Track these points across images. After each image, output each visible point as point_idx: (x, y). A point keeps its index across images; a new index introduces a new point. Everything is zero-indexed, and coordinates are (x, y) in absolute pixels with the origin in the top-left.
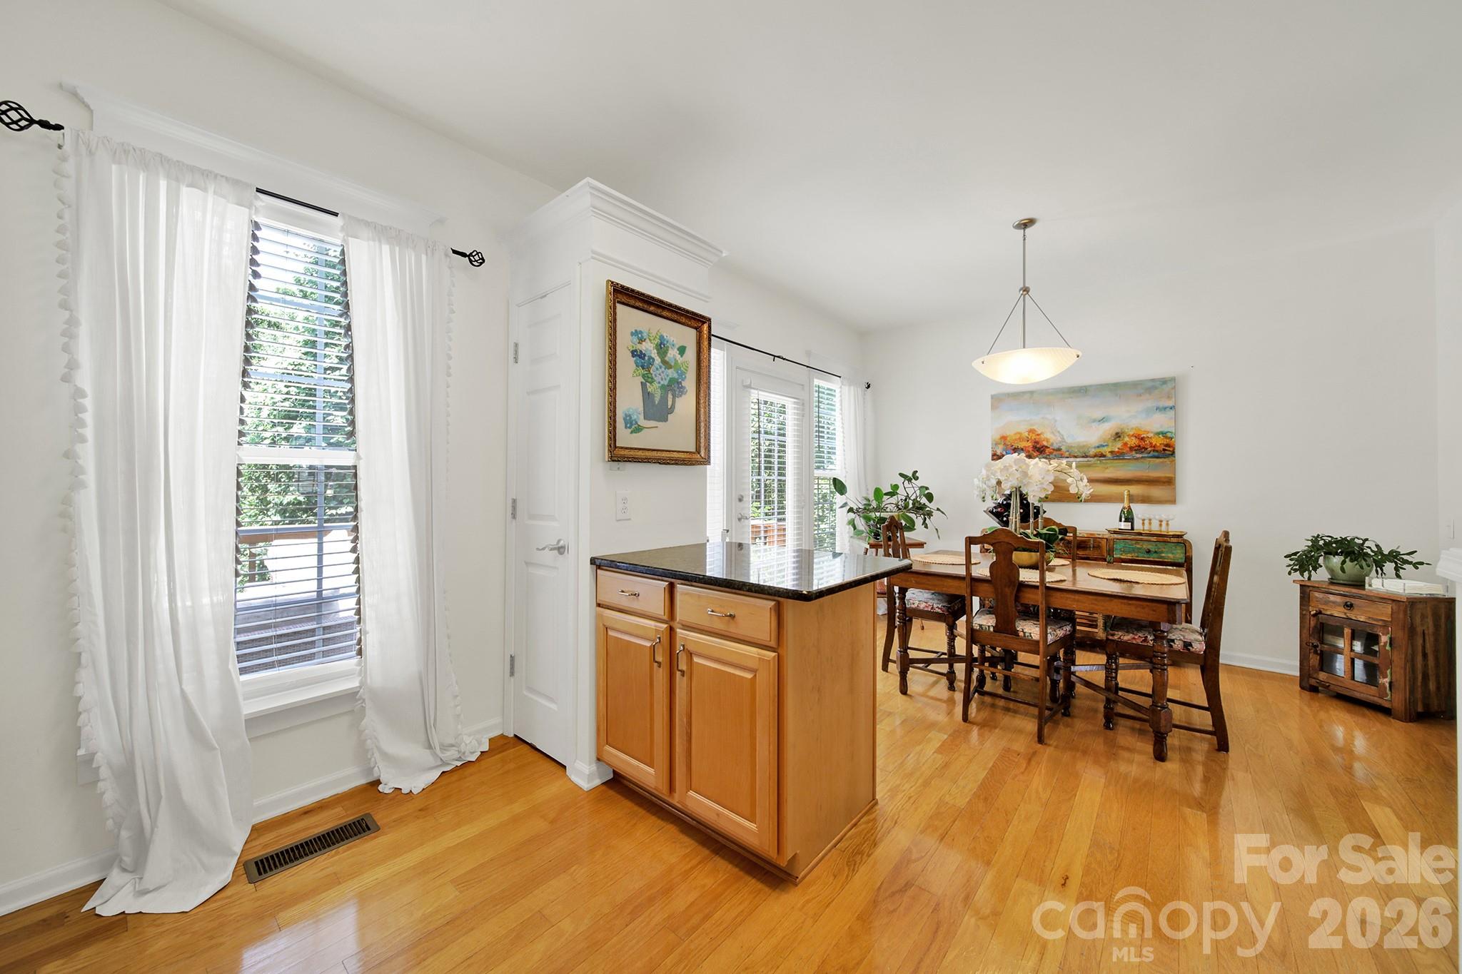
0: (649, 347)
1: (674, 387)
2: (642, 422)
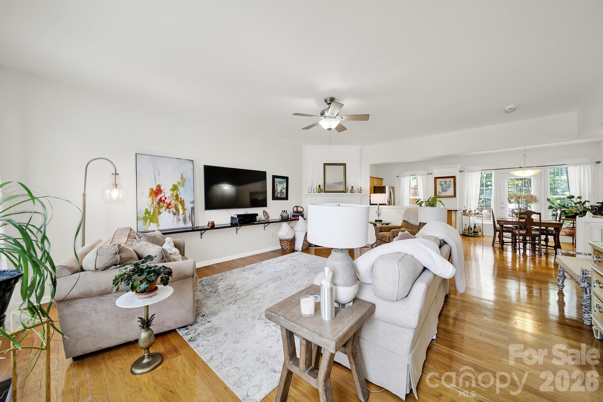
0: (443, 183)
1: (449, 187)
2: (441, 192)
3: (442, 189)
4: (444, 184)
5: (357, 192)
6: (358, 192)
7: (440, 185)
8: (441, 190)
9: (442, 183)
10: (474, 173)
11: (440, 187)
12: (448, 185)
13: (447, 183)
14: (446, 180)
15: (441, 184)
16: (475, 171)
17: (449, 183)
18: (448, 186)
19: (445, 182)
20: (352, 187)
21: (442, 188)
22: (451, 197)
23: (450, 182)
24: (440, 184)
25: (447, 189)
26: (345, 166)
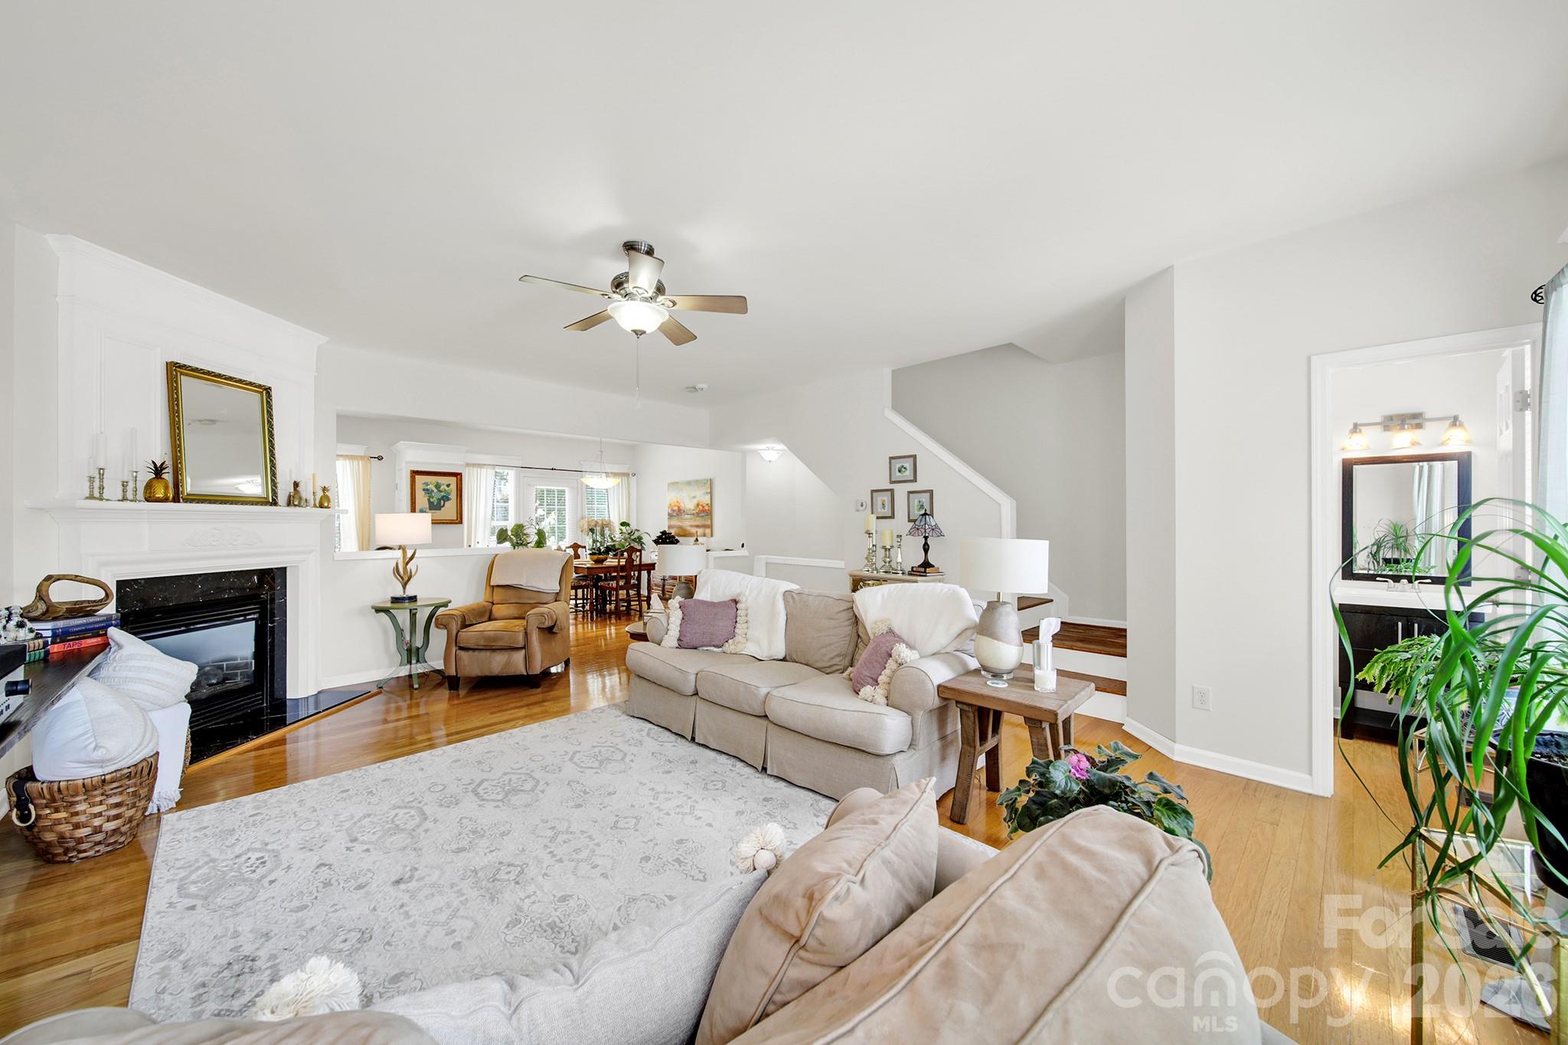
0: (431, 487)
1: (446, 498)
3: (430, 503)
4: (435, 490)
5: (312, 503)
6: (315, 506)
7: (423, 492)
8: (428, 506)
9: (428, 487)
10: (482, 470)
11: (425, 497)
12: (443, 494)
13: (442, 487)
14: (439, 482)
15: (428, 490)
16: (484, 465)
17: (447, 489)
18: (444, 496)
19: (438, 486)
20: (296, 485)
21: (429, 500)
22: (451, 522)
23: (448, 486)
24: (424, 490)
25: (442, 504)
26: (269, 396)
